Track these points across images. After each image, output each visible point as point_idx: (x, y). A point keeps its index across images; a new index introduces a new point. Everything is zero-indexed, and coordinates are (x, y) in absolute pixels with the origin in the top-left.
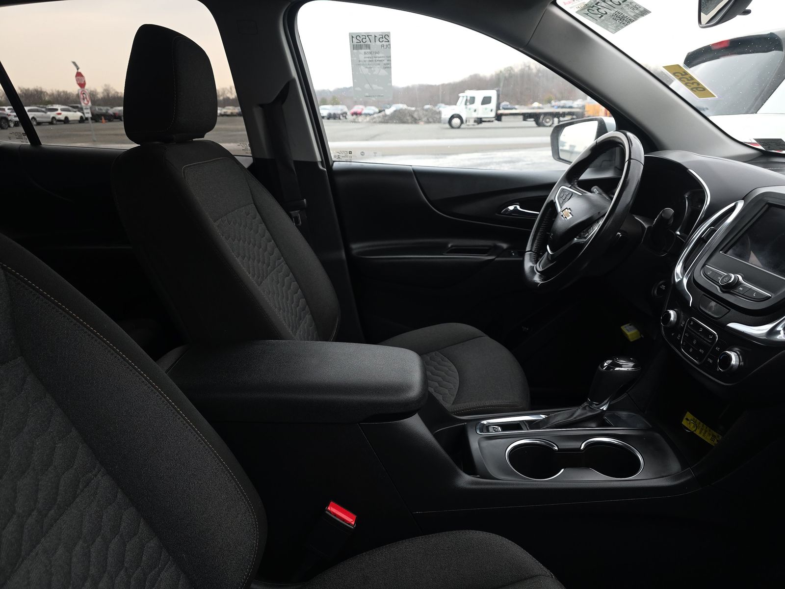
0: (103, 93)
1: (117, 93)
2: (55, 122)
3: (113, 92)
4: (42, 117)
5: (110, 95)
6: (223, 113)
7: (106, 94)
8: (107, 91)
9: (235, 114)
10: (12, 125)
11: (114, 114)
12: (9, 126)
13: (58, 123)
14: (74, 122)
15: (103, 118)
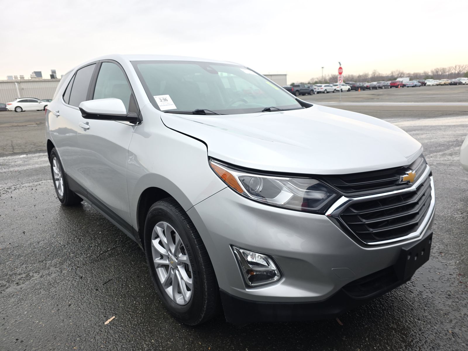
0: (372, 74)
1: (380, 74)
2: (335, 91)
3: (377, 74)
4: (330, 89)
5: (376, 75)
6: (438, 83)
7: (373, 75)
8: (374, 73)
9: (447, 84)
10: (316, 93)
11: (367, 86)
12: (314, 94)
13: (337, 92)
14: (345, 91)
15: (359, 89)
